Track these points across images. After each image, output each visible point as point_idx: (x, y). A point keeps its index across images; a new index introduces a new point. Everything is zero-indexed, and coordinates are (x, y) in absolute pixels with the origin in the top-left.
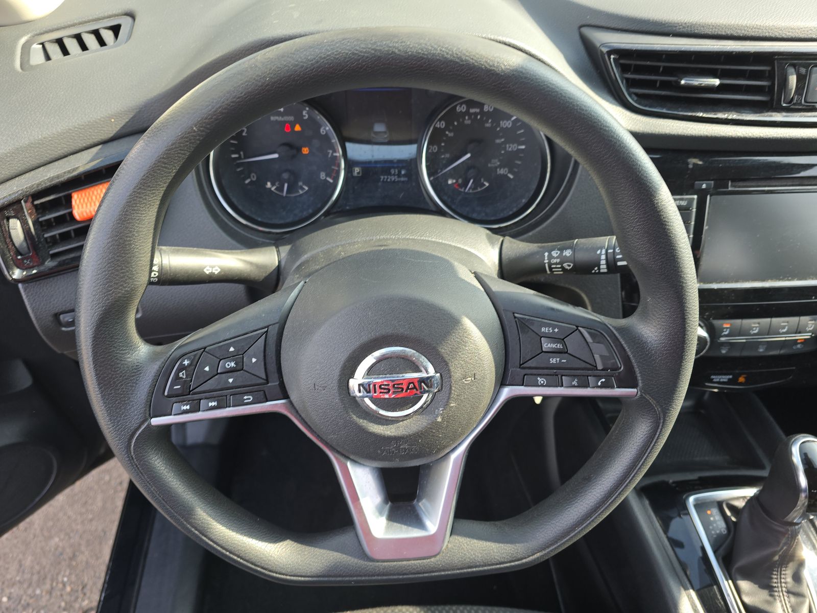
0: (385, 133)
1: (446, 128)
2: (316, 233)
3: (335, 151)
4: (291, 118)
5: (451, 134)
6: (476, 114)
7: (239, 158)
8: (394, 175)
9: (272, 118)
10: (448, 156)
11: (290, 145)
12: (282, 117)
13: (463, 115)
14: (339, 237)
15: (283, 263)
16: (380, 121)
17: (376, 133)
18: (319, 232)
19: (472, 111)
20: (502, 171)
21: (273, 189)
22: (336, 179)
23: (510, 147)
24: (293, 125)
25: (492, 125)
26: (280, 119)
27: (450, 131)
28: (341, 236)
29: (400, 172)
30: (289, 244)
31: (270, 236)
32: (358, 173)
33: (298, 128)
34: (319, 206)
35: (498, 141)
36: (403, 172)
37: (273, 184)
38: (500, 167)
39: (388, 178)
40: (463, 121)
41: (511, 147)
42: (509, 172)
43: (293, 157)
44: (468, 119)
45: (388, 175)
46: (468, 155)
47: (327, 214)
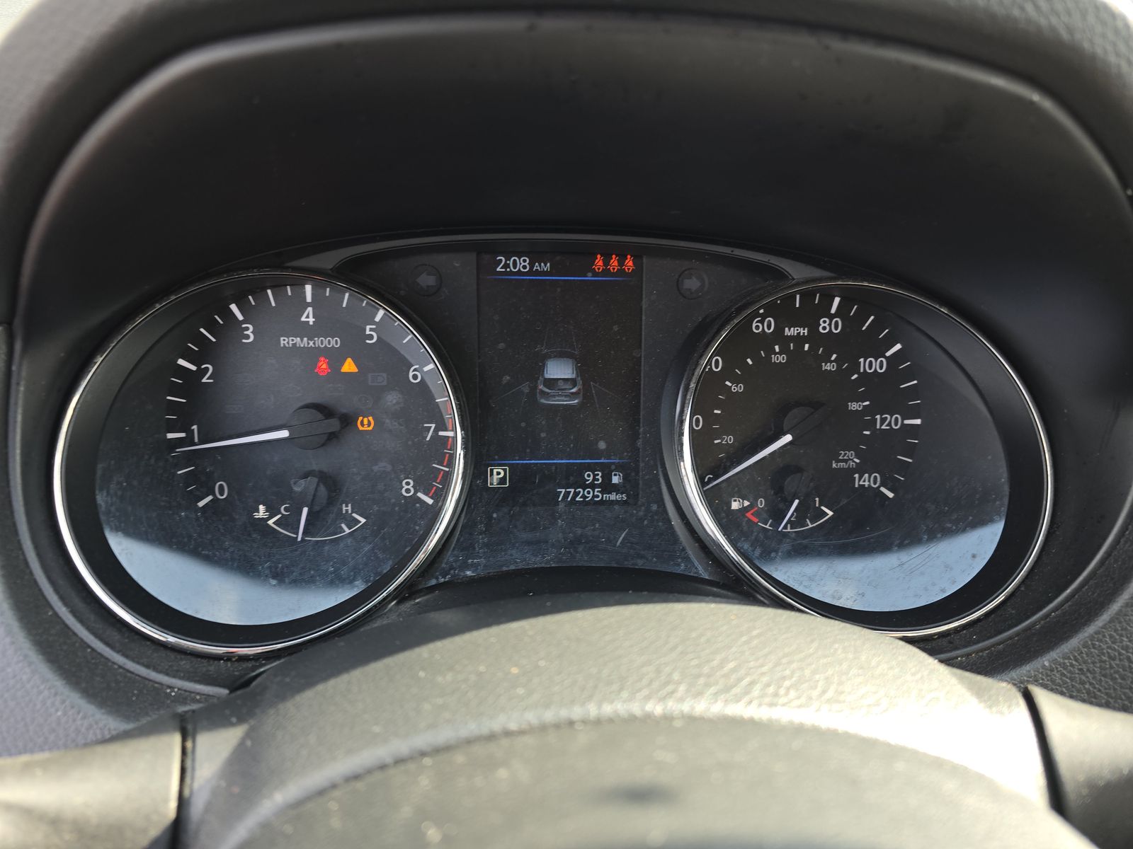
0: (573, 382)
1: (727, 373)
2: (344, 679)
3: (442, 426)
4: (335, 342)
5: (737, 388)
6: (799, 340)
7: (189, 441)
8: (593, 486)
9: (284, 341)
10: (730, 439)
11: (325, 411)
12: (310, 339)
13: (765, 341)
14: (427, 707)
15: (197, 808)
16: (561, 355)
17: (551, 383)
18: (357, 674)
19: (790, 332)
20: (866, 481)
21: (271, 522)
22: (440, 496)
23: (883, 420)
24: (335, 358)
25: (839, 366)
26: (303, 342)
27: (736, 381)
28: (440, 701)
29: (607, 478)
30: (241, 720)
31: (212, 667)
32: (502, 481)
33: (349, 366)
34: (386, 568)
35: (854, 406)
36: (615, 480)
37: (272, 511)
38: (861, 470)
39: (576, 494)
40: (768, 357)
41: (890, 422)
42: (883, 484)
43: (332, 437)
44: (780, 353)
45: (575, 486)
46: (788, 438)
47: (408, 591)
